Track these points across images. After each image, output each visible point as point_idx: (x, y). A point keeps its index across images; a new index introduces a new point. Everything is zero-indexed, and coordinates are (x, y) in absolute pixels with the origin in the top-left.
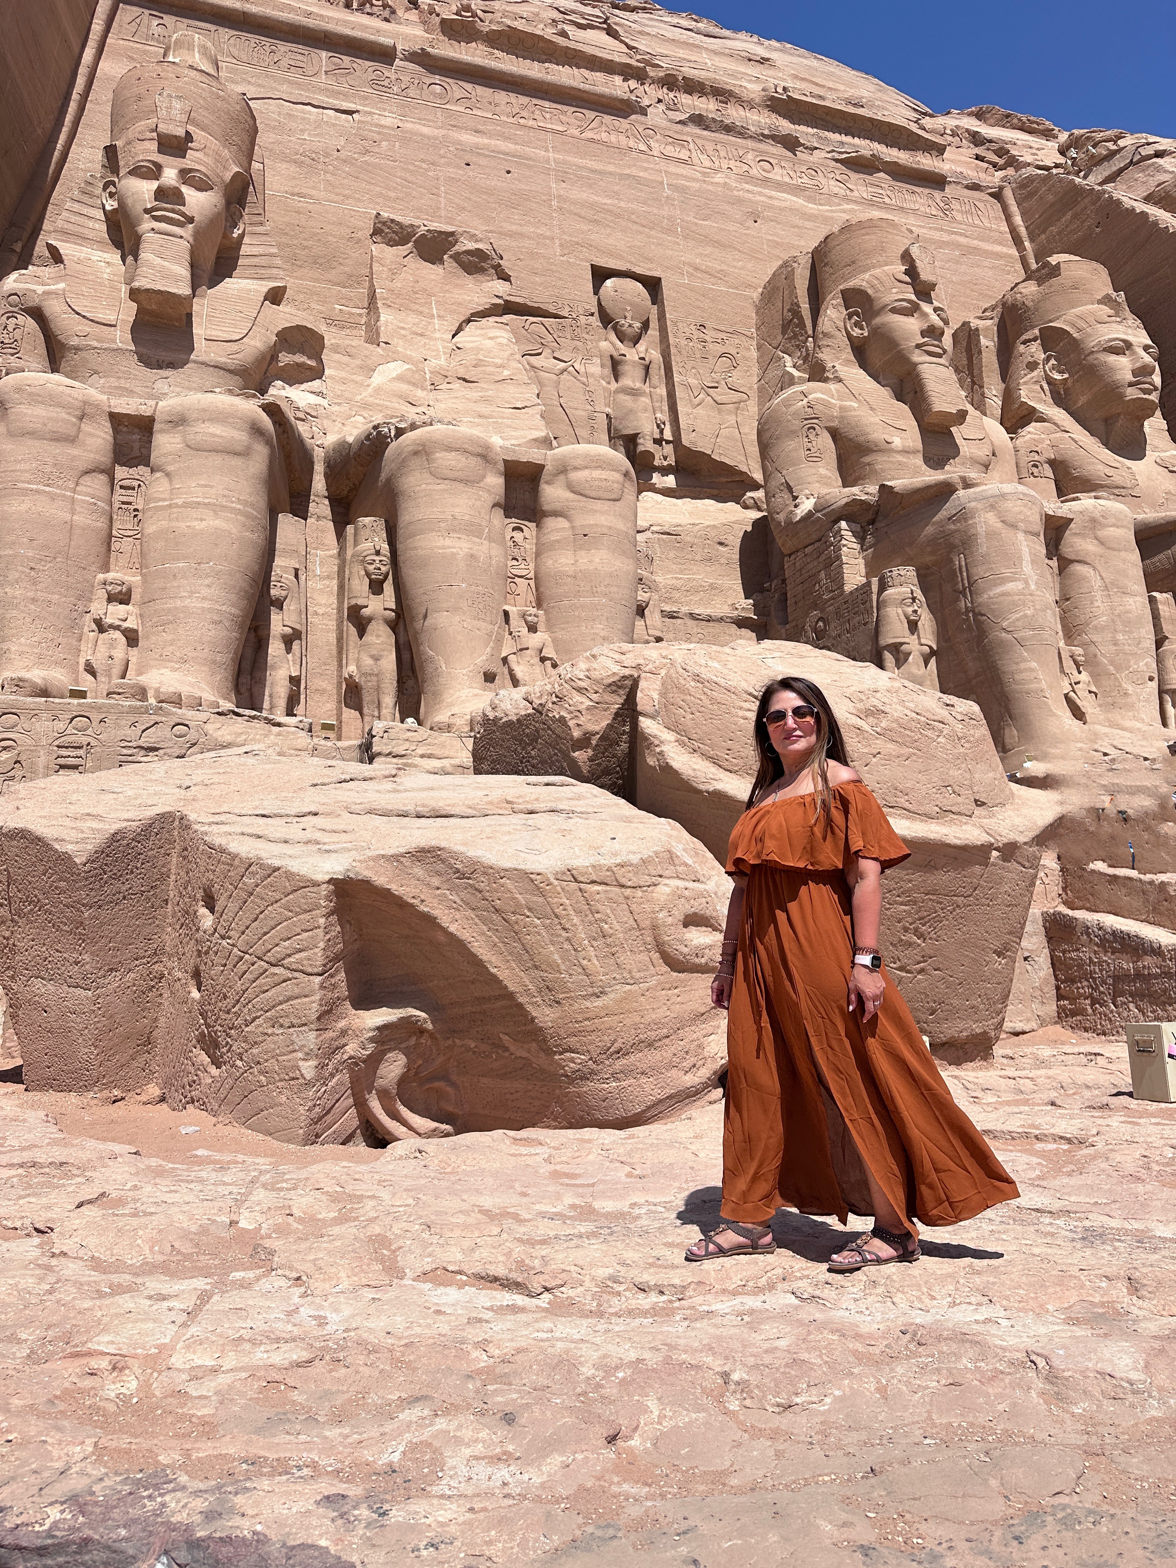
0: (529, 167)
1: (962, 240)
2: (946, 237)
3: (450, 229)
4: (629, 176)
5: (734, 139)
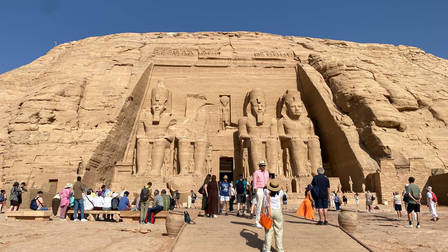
0: (211, 80)
1: (286, 78)
3: (198, 93)
4: (227, 78)
5: (245, 68)
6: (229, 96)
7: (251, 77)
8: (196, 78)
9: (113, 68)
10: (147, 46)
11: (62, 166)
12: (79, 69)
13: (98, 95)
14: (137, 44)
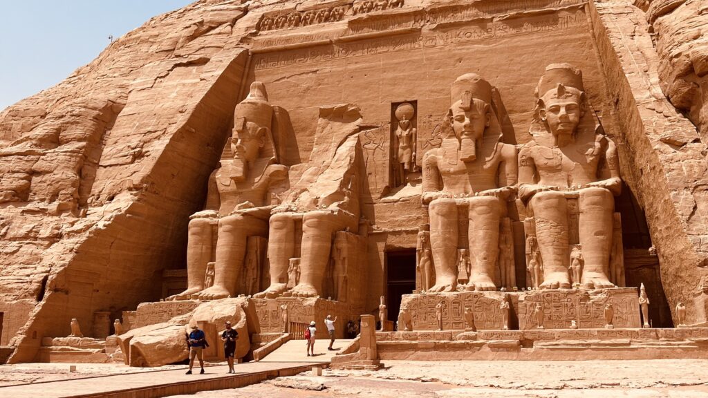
0: (373, 71)
1: (560, 38)
2: (552, 39)
3: (343, 105)
4: (410, 61)
5: (455, 29)
6: (414, 103)
7: (468, 49)
8: (340, 69)
9: (170, 72)
10: (250, 14)
11: (15, 286)
12: (108, 84)
13: (127, 132)
14: (229, 12)
